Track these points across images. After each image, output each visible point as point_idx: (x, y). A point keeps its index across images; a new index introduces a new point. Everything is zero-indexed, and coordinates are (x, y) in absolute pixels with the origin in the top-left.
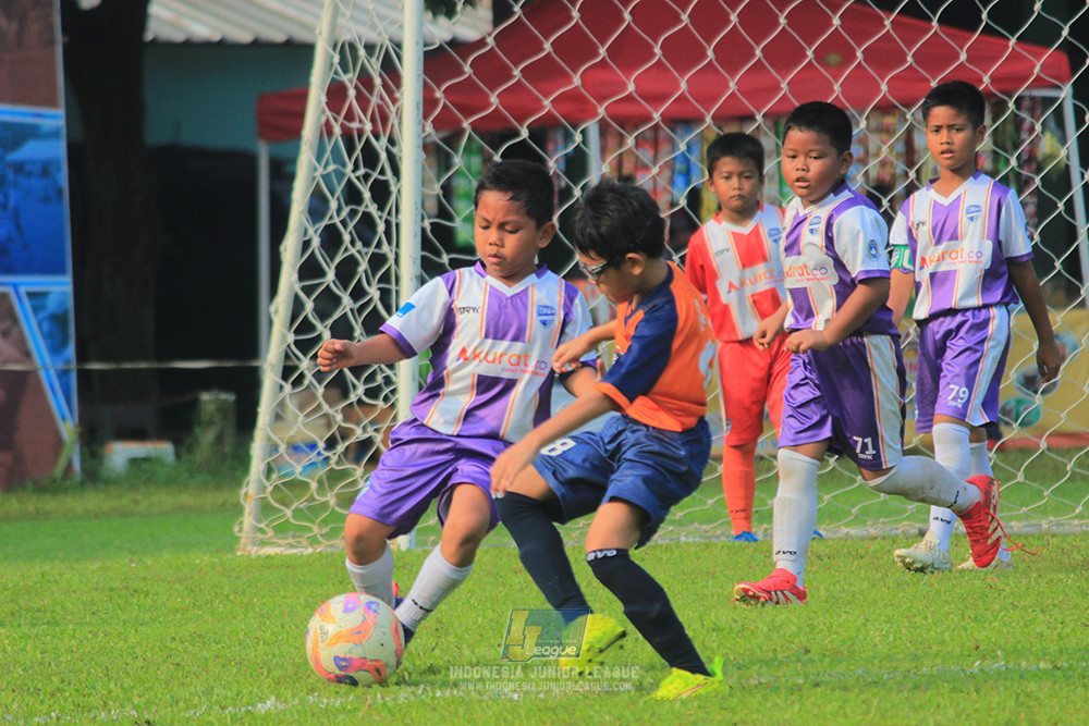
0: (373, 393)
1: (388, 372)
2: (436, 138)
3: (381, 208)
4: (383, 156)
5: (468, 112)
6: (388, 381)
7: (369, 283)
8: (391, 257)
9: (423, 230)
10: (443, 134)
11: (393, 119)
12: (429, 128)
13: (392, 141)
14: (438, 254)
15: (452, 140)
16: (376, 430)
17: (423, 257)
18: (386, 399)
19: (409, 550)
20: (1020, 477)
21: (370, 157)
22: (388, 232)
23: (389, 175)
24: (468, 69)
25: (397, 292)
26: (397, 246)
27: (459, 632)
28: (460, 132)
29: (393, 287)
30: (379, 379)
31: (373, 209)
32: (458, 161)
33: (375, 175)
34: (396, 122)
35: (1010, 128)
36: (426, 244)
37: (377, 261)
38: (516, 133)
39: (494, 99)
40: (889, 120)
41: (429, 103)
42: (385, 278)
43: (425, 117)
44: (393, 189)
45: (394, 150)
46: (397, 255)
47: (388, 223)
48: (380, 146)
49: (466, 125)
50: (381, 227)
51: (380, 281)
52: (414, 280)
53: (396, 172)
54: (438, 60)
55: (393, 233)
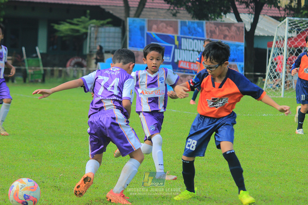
4: (282, 50)
8: (282, 62)
12: (288, 46)
21: (280, 49)
23: (283, 52)
33: (281, 52)
34: (284, 46)
36: (287, 60)
37: (281, 62)
38: (299, 47)
39: (296, 43)
41: (288, 43)
48: (282, 48)
49: (292, 46)
50: (281, 58)
54: (289, 39)
55: (283, 59)
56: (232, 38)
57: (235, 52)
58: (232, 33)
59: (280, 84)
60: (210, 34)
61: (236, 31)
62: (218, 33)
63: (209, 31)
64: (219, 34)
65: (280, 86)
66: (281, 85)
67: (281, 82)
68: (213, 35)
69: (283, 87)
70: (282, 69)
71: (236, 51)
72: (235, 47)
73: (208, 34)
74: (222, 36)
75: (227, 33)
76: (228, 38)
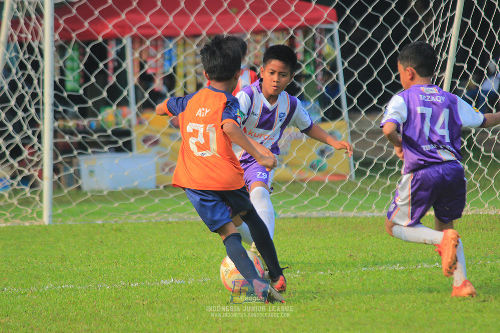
0: (32, 154)
1: (40, 145)
2: (61, 42)
3: (36, 72)
4: (37, 50)
5: (75, 30)
6: (40, 149)
7: (30, 106)
8: (40, 94)
9: (55, 82)
10: (64, 39)
11: (41, 33)
12: (57, 37)
13: (40, 43)
14: (62, 92)
15: (68, 42)
16: (35, 171)
17: (55, 94)
18: (38, 156)
19: (49, 224)
20: (317, 195)
21: (31, 50)
22: (39, 83)
23: (39, 58)
24: (75, 11)
25: (43, 110)
26: (43, 88)
27: (72, 260)
28: (71, 39)
29: (41, 107)
30: (36, 148)
31: (32, 73)
32: (70, 51)
33: (33, 58)
34: (42, 34)
35: (311, 42)
36: (56, 88)
37: (35, 95)
38: (97, 40)
39: (87, 25)
40: (259, 38)
41: (57, 25)
42: (38, 103)
43: (56, 32)
44: (41, 65)
45: (42, 47)
46: (43, 93)
47: (39, 79)
48: (35, 45)
49: (74, 35)
50: (36, 82)
51: (35, 105)
52: (51, 106)
53: (42, 56)
59: (36, 174)
65: (35, 185)
66: (39, 179)
67: (39, 168)
69: (46, 185)
70: (40, 122)
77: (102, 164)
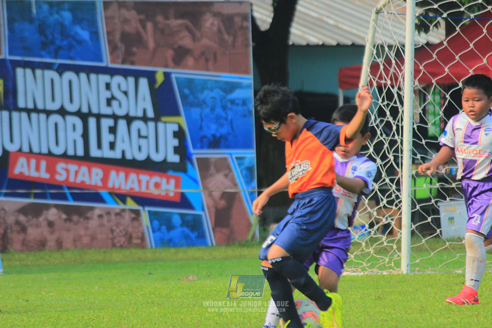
0: (391, 203)
1: (397, 193)
2: (420, 87)
3: (394, 119)
4: (396, 95)
5: (434, 75)
6: (397, 197)
7: (389, 153)
8: (399, 141)
9: (414, 129)
10: (423, 85)
11: (400, 79)
12: (417, 83)
13: (399, 89)
14: (421, 141)
15: (427, 88)
16: (392, 220)
17: (413, 141)
18: (396, 205)
19: (407, 274)
21: (390, 96)
22: (397, 130)
23: (398, 104)
24: (435, 56)
25: (402, 157)
26: (402, 136)
27: (431, 311)
28: (433, 84)
29: (400, 155)
30: (393, 196)
31: (391, 119)
32: (430, 97)
33: (392, 104)
34: (402, 80)
36: (415, 135)
37: (393, 143)
38: (457, 85)
39: (446, 70)
41: (417, 71)
42: (396, 151)
43: (415, 78)
44: (400, 111)
45: (401, 93)
46: (402, 141)
47: (398, 126)
48: (394, 91)
49: (433, 81)
50: (394, 128)
51: (394, 152)
52: (409, 151)
53: (402, 103)
54: (421, 52)
55: (400, 130)
56: (207, 59)
57: (219, 111)
58: (205, 41)
59: (393, 223)
60: (122, 47)
61: (219, 31)
62: (151, 44)
63: (118, 36)
64: (157, 45)
66: (396, 228)
67: (396, 217)
68: (135, 49)
69: (404, 234)
71: (224, 108)
72: (217, 93)
73: (113, 49)
74: (170, 53)
75: (186, 41)
76: (190, 61)
77: (460, 213)
